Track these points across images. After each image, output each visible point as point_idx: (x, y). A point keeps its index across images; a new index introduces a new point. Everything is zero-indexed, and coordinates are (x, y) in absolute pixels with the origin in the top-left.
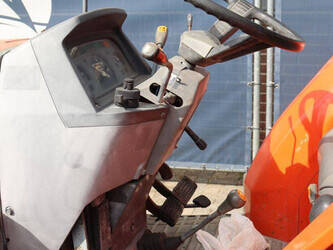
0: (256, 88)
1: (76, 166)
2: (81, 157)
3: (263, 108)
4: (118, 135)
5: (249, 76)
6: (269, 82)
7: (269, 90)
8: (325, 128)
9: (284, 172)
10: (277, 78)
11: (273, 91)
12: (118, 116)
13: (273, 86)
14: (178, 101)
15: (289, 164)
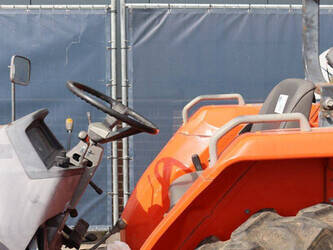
0: (115, 161)
1: (35, 202)
2: (38, 197)
3: (120, 178)
4: (59, 184)
5: (109, 152)
6: (125, 156)
7: (125, 162)
8: (171, 178)
9: (146, 210)
10: (131, 152)
11: (128, 163)
12: (60, 172)
13: (128, 159)
14: (89, 163)
15: (149, 205)
